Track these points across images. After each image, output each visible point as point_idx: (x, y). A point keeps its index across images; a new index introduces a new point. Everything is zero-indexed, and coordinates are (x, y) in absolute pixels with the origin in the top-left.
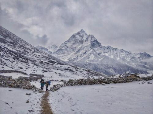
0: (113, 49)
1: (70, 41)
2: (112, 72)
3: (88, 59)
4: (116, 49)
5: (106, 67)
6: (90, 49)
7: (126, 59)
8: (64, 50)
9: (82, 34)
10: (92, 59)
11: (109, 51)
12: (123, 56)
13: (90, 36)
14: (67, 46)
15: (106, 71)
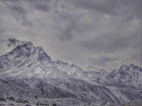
0: (63, 63)
1: (13, 53)
2: (64, 88)
3: (32, 72)
4: (66, 64)
5: (56, 82)
6: (37, 61)
7: (77, 74)
8: (3, 64)
9: (30, 46)
10: (38, 72)
11: (59, 66)
12: (74, 71)
13: (39, 48)
14: (8, 59)
15: (55, 88)
